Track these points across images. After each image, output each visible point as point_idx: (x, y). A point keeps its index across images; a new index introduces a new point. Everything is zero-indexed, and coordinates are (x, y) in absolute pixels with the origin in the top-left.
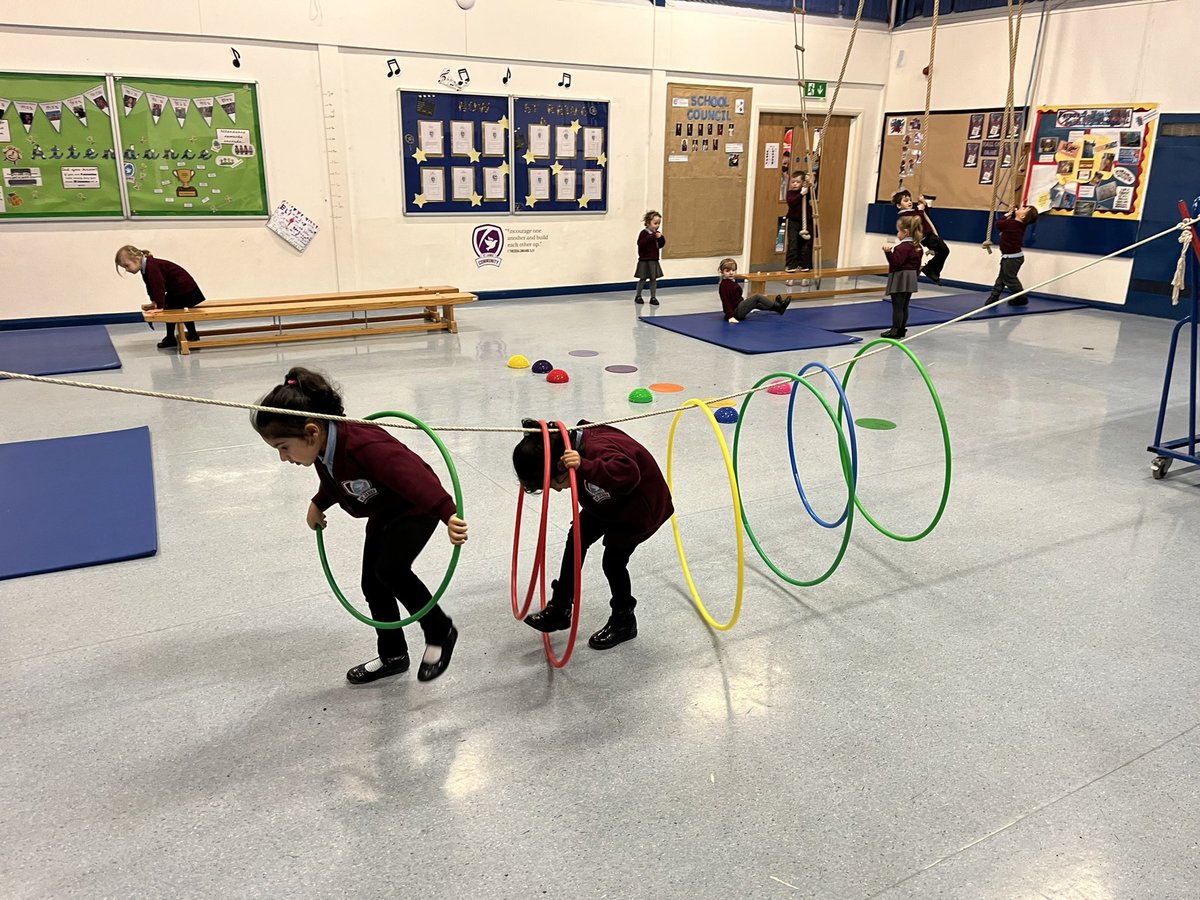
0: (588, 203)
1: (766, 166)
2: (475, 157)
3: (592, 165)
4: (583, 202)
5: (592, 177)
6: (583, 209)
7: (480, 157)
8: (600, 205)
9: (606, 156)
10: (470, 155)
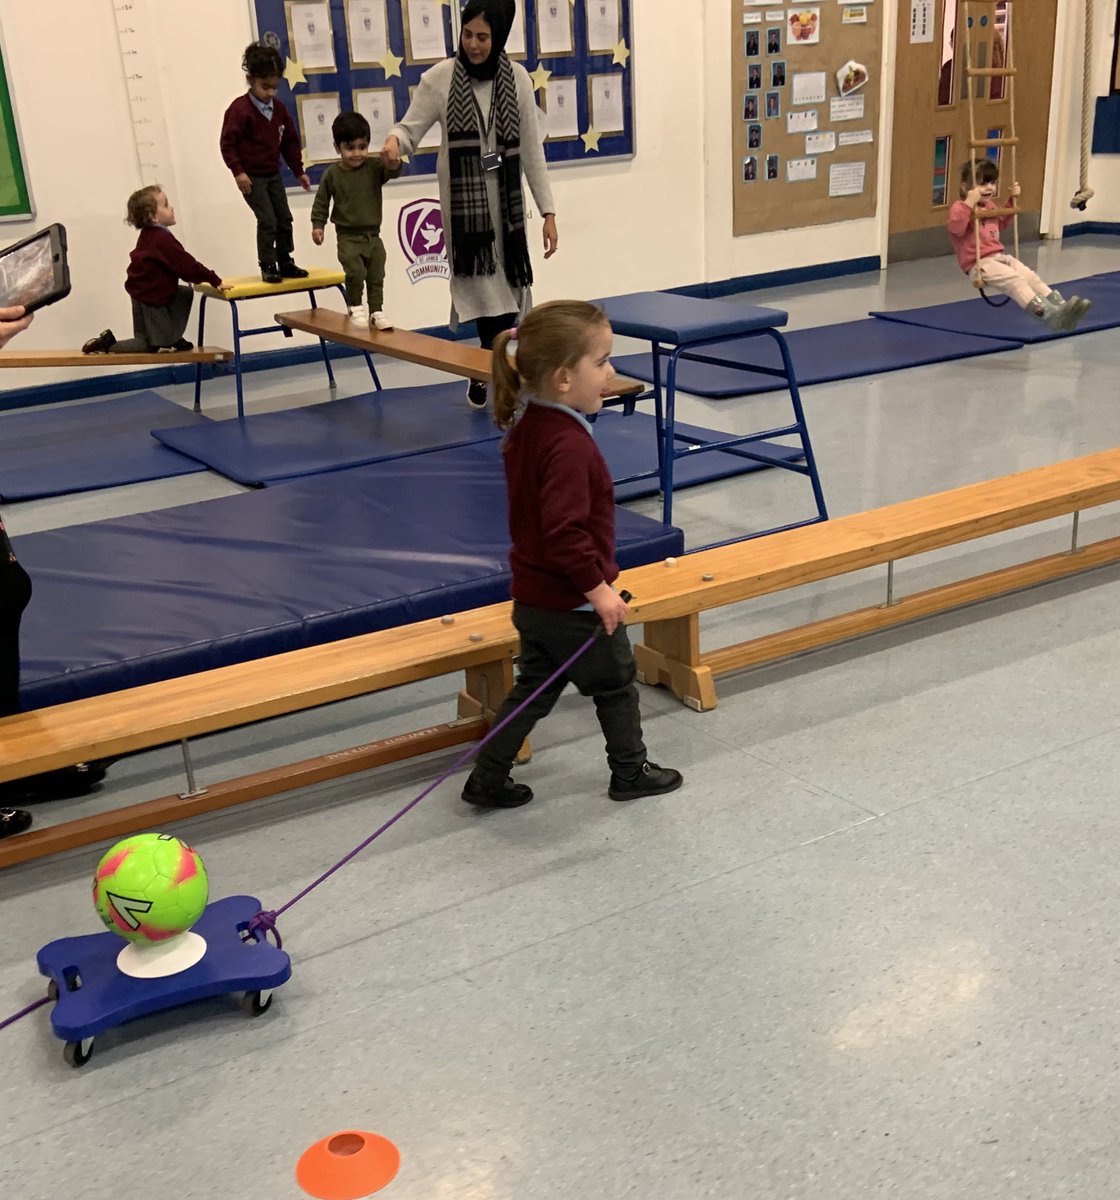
0: (600, 142)
1: (914, 40)
2: (392, 66)
3: (605, 64)
4: (591, 141)
5: (605, 90)
6: (592, 153)
7: (402, 66)
8: (619, 144)
9: (628, 46)
10: (383, 64)
